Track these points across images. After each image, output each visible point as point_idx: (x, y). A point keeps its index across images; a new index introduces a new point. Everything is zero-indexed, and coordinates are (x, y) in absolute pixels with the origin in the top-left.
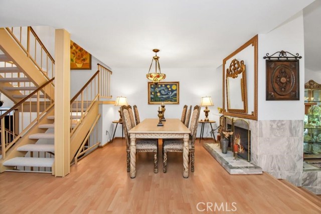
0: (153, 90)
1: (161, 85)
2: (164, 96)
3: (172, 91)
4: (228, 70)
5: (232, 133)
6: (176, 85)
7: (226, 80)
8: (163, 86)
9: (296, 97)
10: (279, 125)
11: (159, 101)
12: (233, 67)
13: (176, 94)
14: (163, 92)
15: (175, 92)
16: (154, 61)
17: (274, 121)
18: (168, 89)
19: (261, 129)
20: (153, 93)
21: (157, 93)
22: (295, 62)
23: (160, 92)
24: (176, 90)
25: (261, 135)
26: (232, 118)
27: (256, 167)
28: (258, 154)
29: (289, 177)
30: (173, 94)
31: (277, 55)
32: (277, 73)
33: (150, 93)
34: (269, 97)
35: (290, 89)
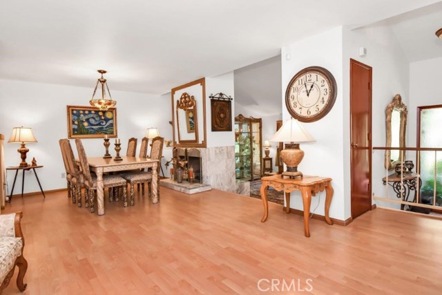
0: (76, 117)
1: (90, 112)
2: (94, 127)
3: (107, 120)
4: (178, 101)
5: (186, 162)
6: (112, 112)
7: (177, 112)
8: (93, 112)
9: (229, 129)
10: (220, 150)
11: (87, 133)
12: (183, 100)
13: (112, 125)
14: (92, 121)
15: (110, 122)
16: (100, 84)
17: (217, 148)
18: (100, 116)
19: (209, 154)
20: (76, 123)
21: (83, 122)
22: (229, 102)
23: (87, 120)
24: (112, 119)
25: (210, 160)
26: (184, 149)
27: (207, 185)
28: (208, 175)
29: (228, 190)
30: (108, 124)
31: (218, 96)
32: (218, 110)
33: (72, 122)
34: (214, 129)
35: (226, 123)
